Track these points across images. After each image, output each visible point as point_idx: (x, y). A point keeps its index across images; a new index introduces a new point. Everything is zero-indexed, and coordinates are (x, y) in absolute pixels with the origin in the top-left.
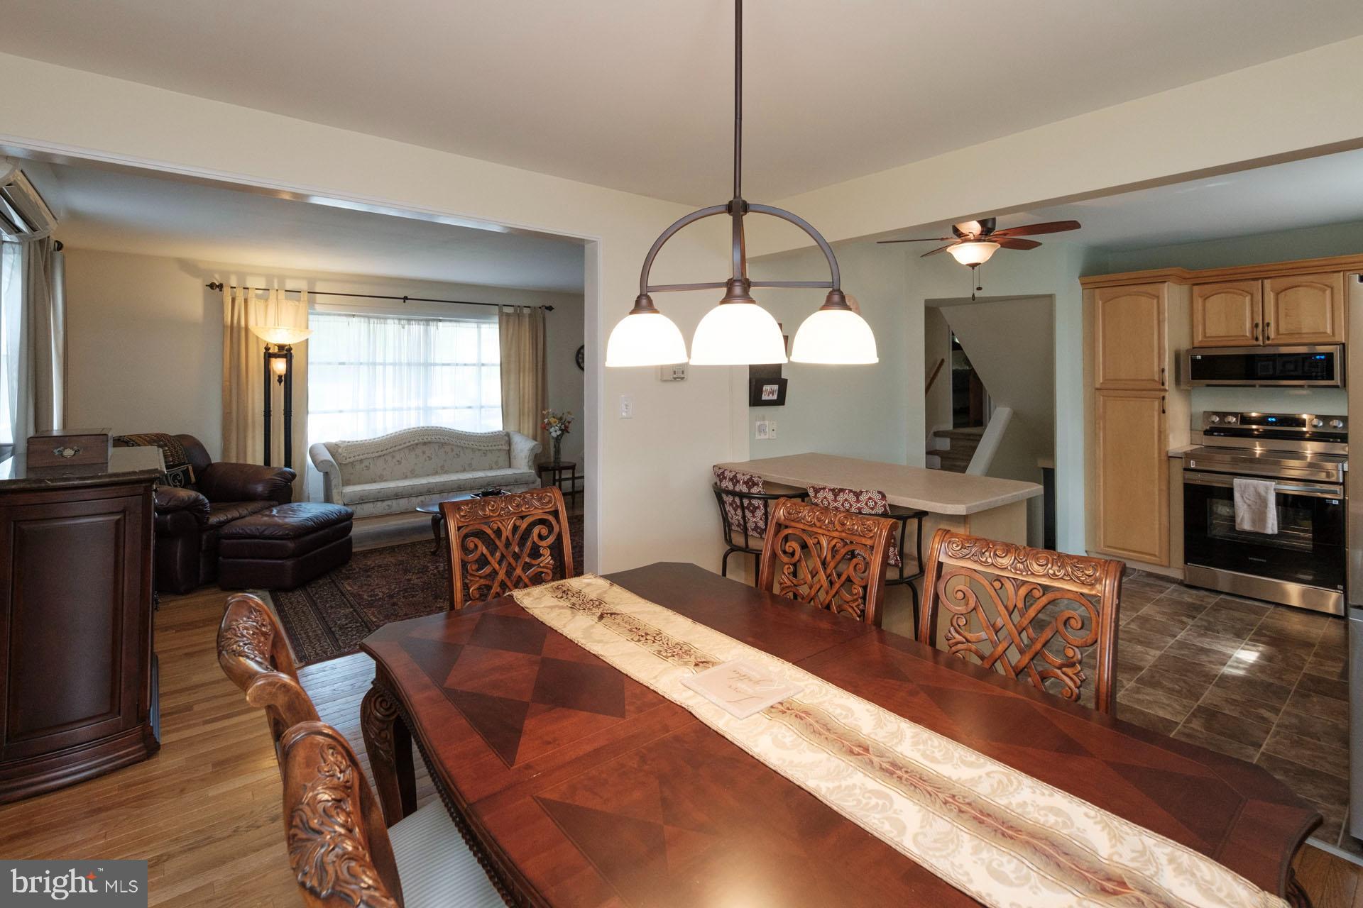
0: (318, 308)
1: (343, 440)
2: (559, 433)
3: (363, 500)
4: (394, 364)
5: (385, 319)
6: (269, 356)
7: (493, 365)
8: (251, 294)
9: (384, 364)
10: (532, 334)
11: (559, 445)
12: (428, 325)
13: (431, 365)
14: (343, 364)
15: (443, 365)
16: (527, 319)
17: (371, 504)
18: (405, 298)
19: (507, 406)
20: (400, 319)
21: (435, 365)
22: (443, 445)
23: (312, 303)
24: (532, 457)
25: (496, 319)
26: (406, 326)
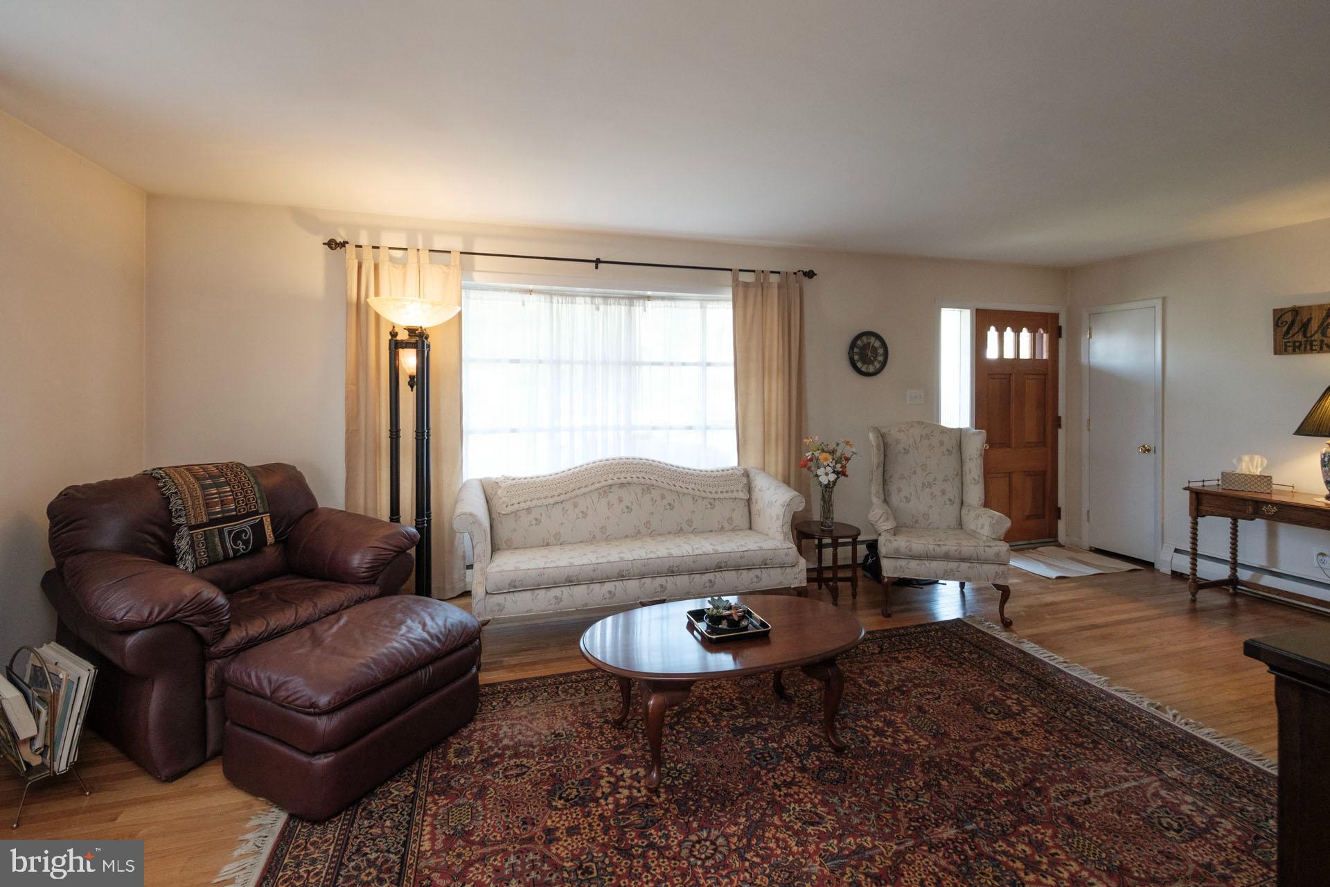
0: (478, 278)
1: (507, 475)
2: (832, 477)
3: (514, 587)
4: (585, 363)
5: (574, 295)
6: (396, 346)
7: (723, 364)
8: (383, 254)
9: (571, 363)
10: (783, 318)
11: (830, 497)
12: (631, 305)
13: (637, 364)
14: (517, 361)
15: (653, 364)
16: (775, 291)
17: (529, 594)
18: (598, 262)
19: (744, 428)
20: (593, 297)
21: (641, 364)
22: (648, 488)
23: (466, 270)
24: (789, 519)
25: (729, 294)
26: (601, 307)
